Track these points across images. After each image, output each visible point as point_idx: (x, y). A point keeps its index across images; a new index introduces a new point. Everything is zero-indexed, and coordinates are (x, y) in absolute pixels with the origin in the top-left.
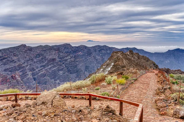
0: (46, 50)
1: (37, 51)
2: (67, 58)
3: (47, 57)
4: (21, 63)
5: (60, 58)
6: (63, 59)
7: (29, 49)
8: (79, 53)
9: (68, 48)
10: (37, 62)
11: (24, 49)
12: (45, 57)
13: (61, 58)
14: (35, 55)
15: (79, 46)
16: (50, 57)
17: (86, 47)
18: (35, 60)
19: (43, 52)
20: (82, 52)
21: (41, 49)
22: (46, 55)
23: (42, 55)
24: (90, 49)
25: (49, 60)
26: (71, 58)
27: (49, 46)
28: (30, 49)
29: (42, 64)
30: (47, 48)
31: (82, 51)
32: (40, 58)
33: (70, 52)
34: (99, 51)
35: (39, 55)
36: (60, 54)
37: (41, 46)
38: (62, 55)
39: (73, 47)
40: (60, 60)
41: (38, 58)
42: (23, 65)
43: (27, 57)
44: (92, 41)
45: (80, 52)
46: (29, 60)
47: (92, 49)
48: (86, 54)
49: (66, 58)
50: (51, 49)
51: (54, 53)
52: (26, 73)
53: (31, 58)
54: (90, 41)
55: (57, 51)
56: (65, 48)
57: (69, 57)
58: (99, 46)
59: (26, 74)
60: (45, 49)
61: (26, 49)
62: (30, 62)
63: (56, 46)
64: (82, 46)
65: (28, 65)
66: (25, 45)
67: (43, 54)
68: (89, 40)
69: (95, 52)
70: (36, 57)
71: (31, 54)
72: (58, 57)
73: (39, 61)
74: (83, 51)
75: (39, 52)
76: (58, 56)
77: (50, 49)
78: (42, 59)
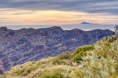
0: (30, 35)
1: (20, 36)
2: (58, 45)
3: (32, 43)
4: (3, 51)
5: (48, 46)
6: (53, 47)
7: (10, 33)
8: (72, 40)
9: (57, 33)
10: (19, 49)
11: (4, 33)
12: (30, 44)
13: (50, 46)
14: (17, 40)
15: (72, 31)
16: (36, 44)
17: (81, 32)
18: (17, 47)
19: (27, 38)
20: (76, 38)
21: (25, 33)
22: (31, 40)
23: (26, 41)
24: (87, 34)
25: (36, 48)
26: (62, 46)
27: (35, 29)
28: (12, 33)
29: (26, 53)
30: (32, 32)
31: (76, 36)
32: (24, 44)
33: (60, 38)
34: (99, 37)
35: (22, 41)
36: (48, 40)
37: (24, 29)
38: (51, 41)
39: (63, 31)
40: (49, 47)
41: (21, 44)
42: (5, 53)
43: (8, 42)
44: (88, 23)
45: (74, 38)
46: (11, 47)
47: (90, 35)
48: (82, 41)
49: (56, 46)
50: (37, 33)
51: (40, 38)
52: (8, 62)
53: (12, 44)
54: (85, 23)
55: (44, 37)
56: (53, 32)
57: (61, 44)
58: (99, 30)
59: (8, 64)
60: (29, 33)
61: (7, 33)
62: (11, 50)
63: (42, 29)
64: (76, 30)
65: (10, 53)
66: (6, 27)
67: (28, 40)
68: (83, 22)
69: (94, 39)
70: (19, 43)
71: (12, 39)
72: (46, 44)
73: (23, 48)
74: (78, 36)
75: (22, 36)
76: (45, 42)
77: (35, 33)
78: (26, 46)
